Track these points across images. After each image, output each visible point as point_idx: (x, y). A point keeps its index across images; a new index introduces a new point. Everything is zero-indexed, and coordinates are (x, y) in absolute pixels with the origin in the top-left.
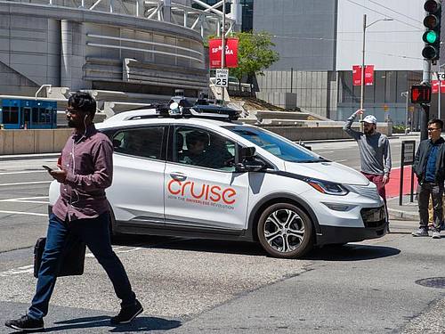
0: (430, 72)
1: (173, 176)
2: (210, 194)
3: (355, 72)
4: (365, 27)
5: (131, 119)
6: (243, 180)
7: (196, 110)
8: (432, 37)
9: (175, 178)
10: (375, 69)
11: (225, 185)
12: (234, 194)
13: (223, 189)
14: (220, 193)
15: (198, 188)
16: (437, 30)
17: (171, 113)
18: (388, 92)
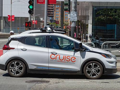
0: (31, 18)
1: (52, 53)
2: (66, 59)
3: (9, 17)
4: (11, 3)
5: (30, 33)
6: (78, 54)
7: (55, 30)
8: (31, 7)
9: (53, 54)
10: (15, 16)
11: (72, 56)
12: (75, 58)
13: (71, 57)
14: (70, 58)
15: (62, 57)
16: (33, 5)
17: (47, 31)
18: (19, 23)
